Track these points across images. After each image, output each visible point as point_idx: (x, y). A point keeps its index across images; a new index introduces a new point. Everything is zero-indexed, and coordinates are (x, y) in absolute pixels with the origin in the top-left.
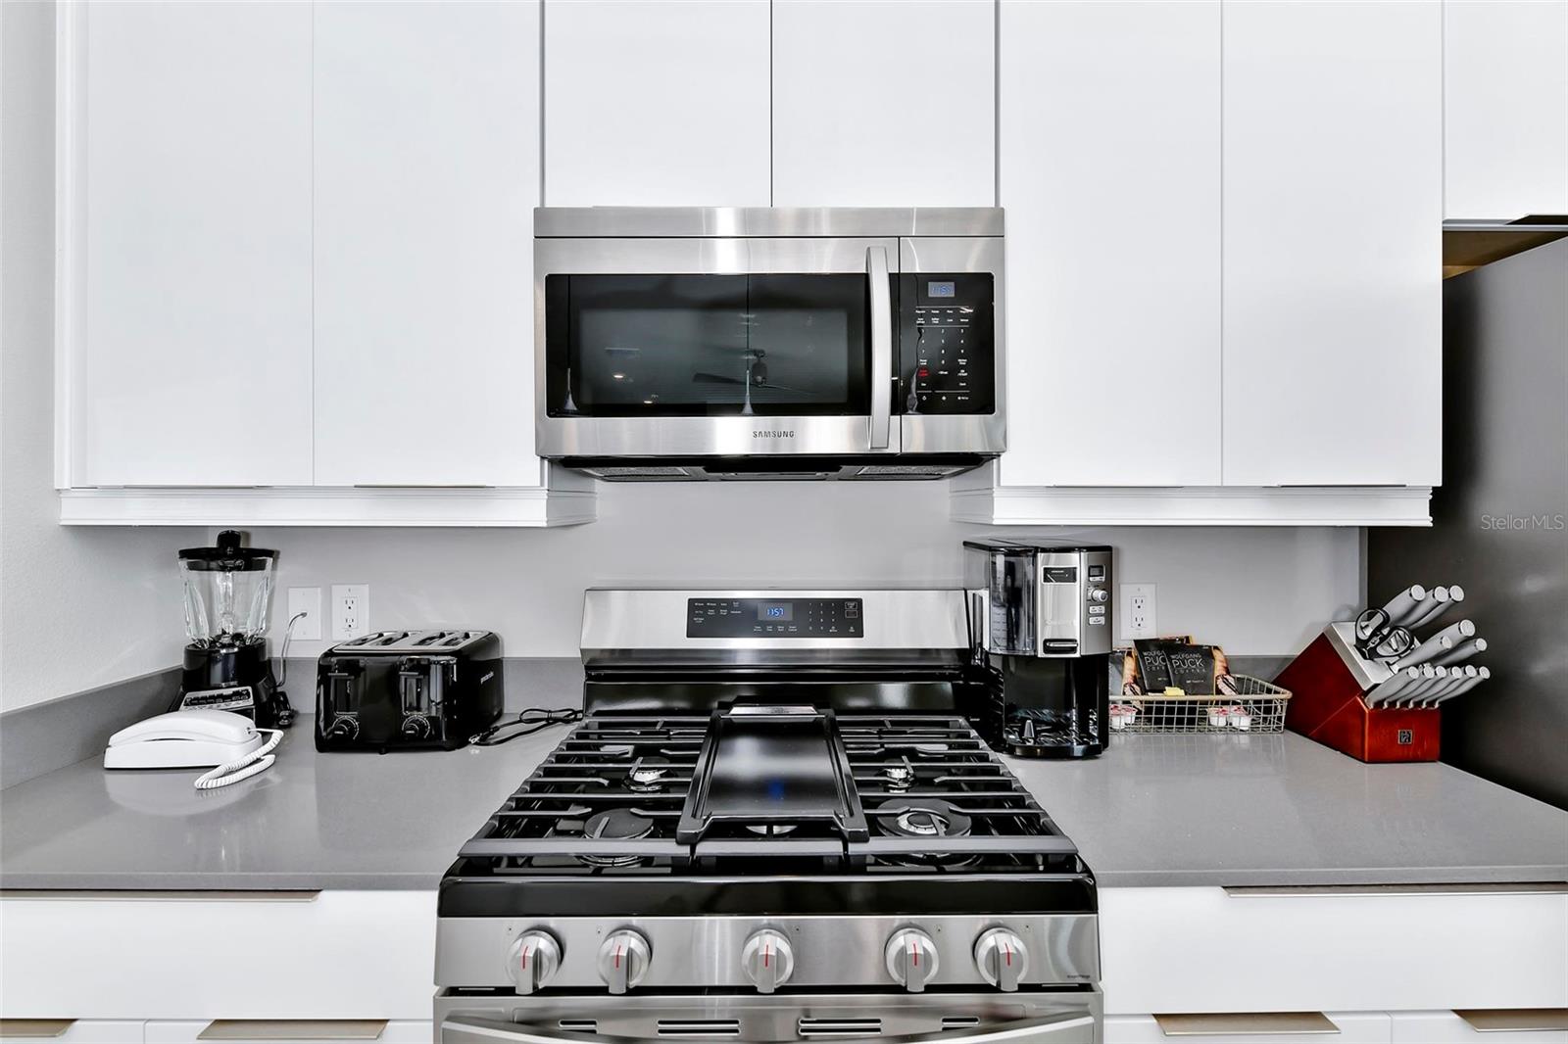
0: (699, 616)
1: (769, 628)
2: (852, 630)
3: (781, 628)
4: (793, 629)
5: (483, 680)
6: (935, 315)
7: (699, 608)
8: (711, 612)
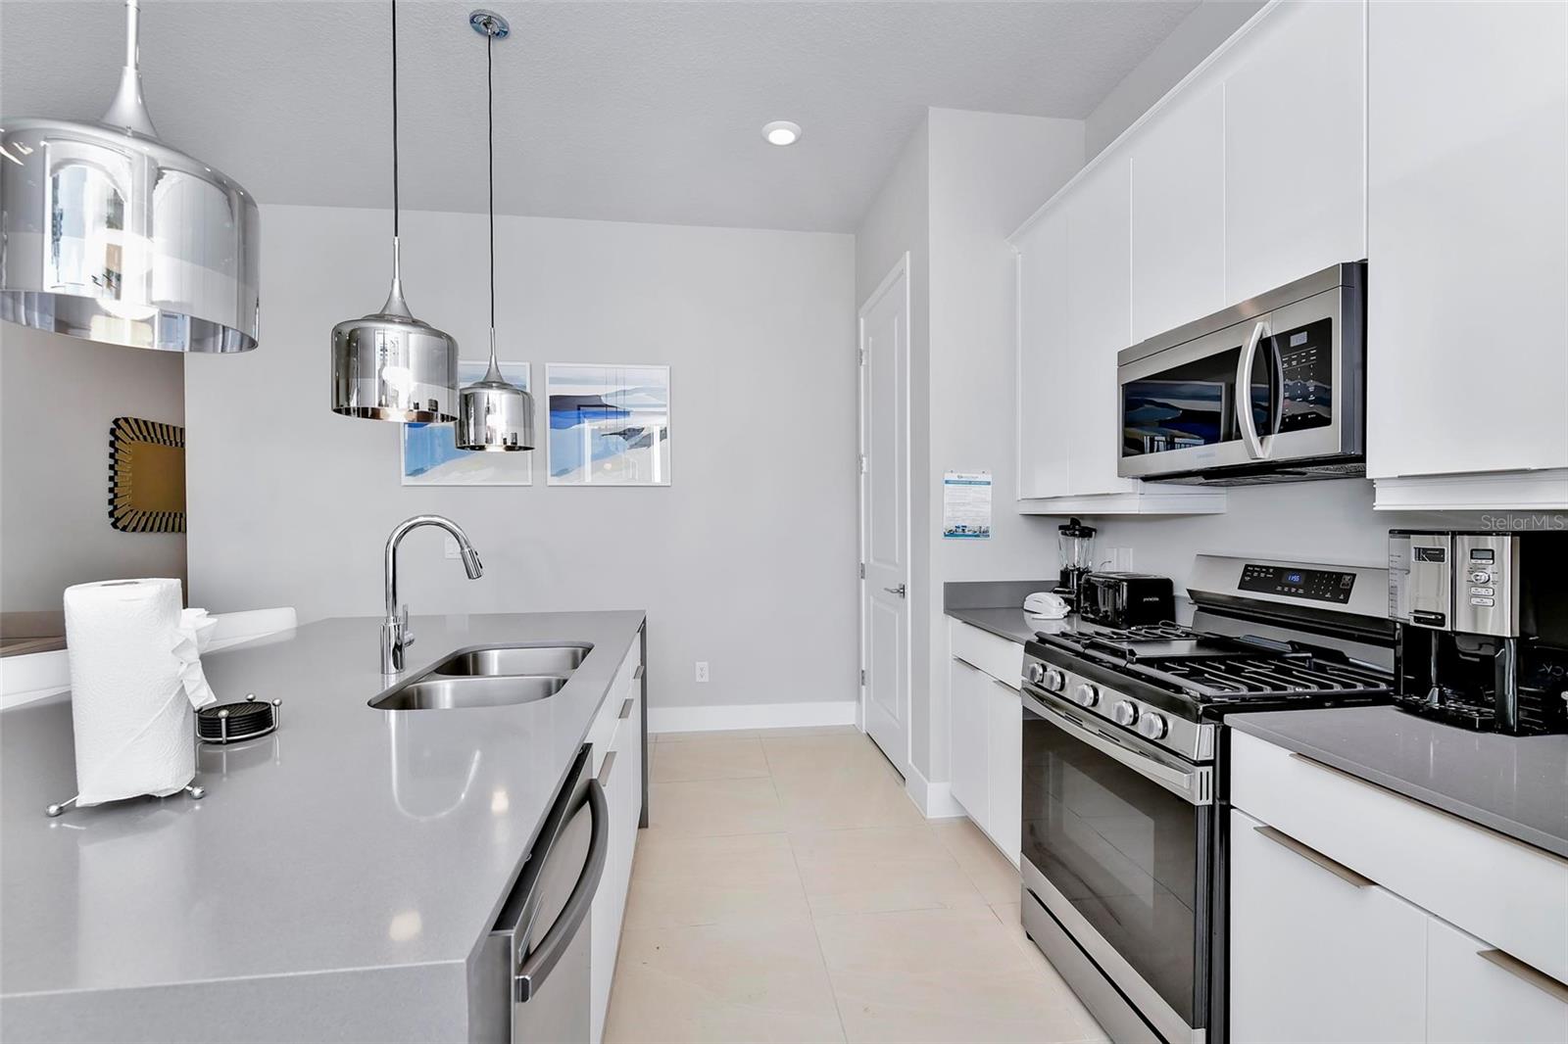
0: (1248, 576)
1: (1286, 589)
2: (1342, 597)
3: (1293, 590)
4: (1301, 591)
5: (1145, 600)
6: (1294, 360)
7: (1249, 571)
8: (1256, 574)
